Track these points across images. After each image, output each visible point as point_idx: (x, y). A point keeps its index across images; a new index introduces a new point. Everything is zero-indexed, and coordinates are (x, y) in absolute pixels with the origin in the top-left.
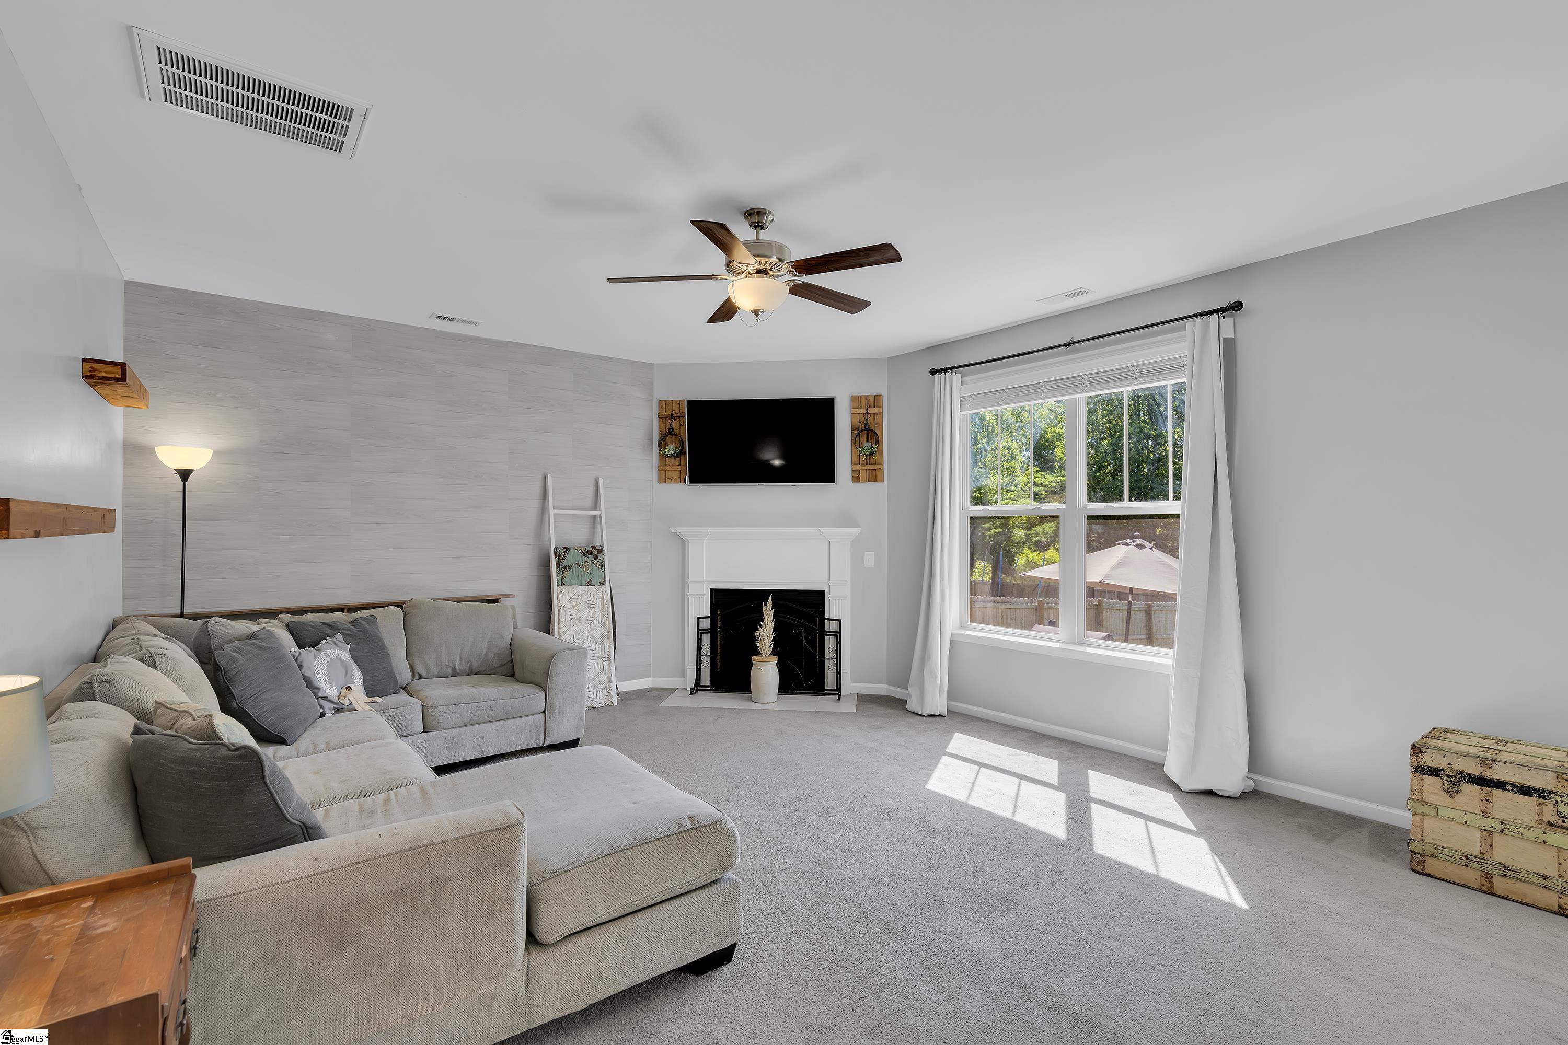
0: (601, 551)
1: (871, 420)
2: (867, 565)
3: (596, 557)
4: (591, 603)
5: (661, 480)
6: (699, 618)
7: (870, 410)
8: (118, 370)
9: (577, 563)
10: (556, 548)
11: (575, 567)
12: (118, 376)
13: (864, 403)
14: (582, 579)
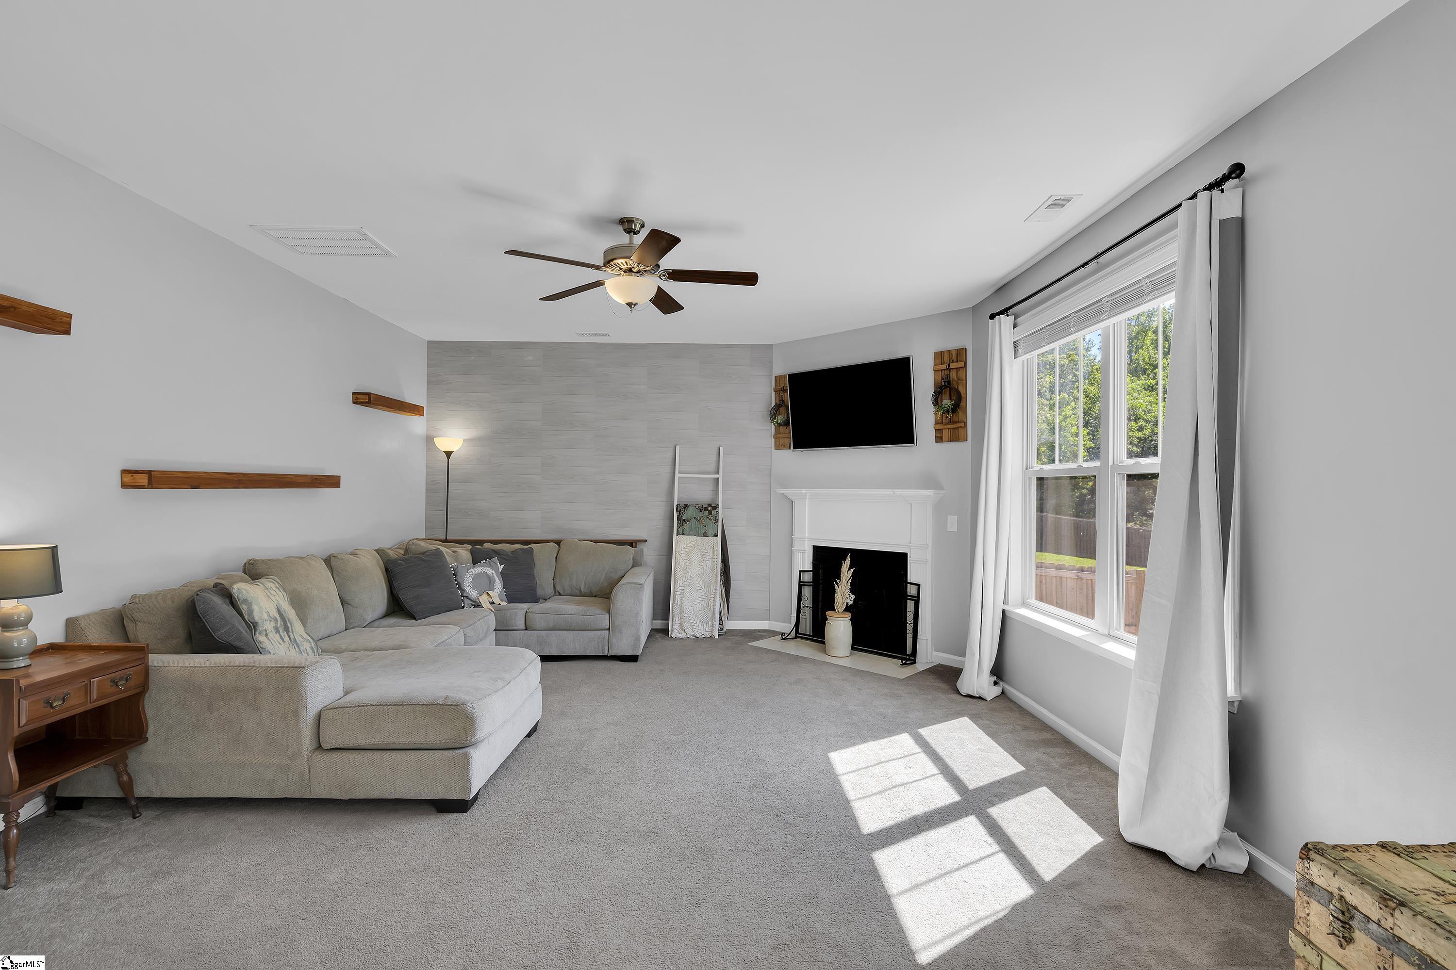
0: (715, 508)
1: (953, 375)
2: (949, 529)
3: (710, 513)
4: (704, 551)
5: (777, 447)
6: (801, 572)
7: (953, 366)
8: (367, 397)
9: (694, 518)
10: (677, 505)
11: (693, 521)
12: (367, 400)
13: (946, 359)
14: (699, 531)
